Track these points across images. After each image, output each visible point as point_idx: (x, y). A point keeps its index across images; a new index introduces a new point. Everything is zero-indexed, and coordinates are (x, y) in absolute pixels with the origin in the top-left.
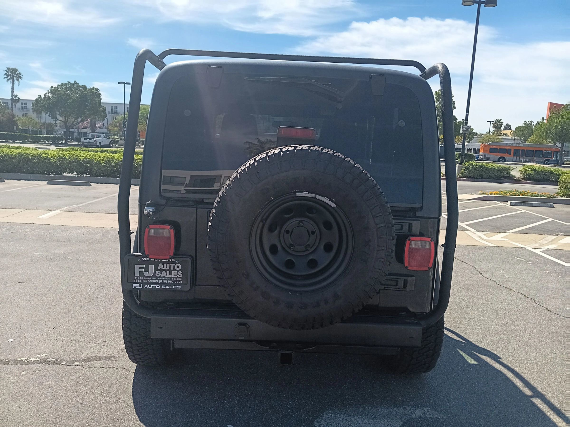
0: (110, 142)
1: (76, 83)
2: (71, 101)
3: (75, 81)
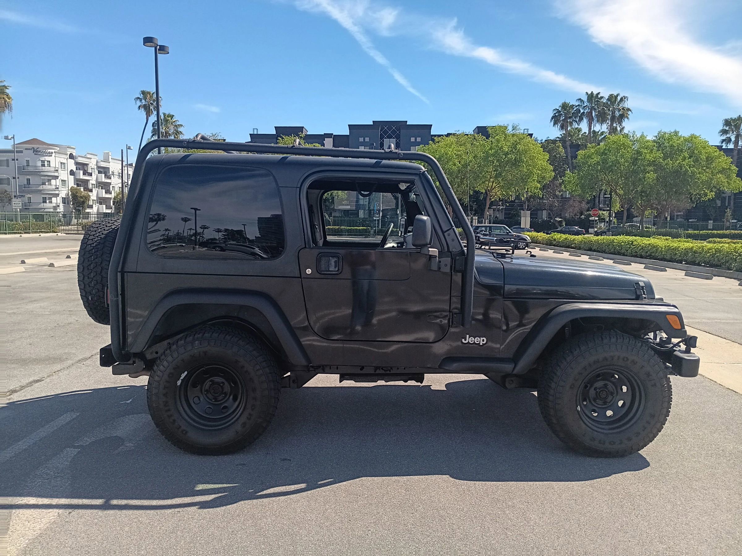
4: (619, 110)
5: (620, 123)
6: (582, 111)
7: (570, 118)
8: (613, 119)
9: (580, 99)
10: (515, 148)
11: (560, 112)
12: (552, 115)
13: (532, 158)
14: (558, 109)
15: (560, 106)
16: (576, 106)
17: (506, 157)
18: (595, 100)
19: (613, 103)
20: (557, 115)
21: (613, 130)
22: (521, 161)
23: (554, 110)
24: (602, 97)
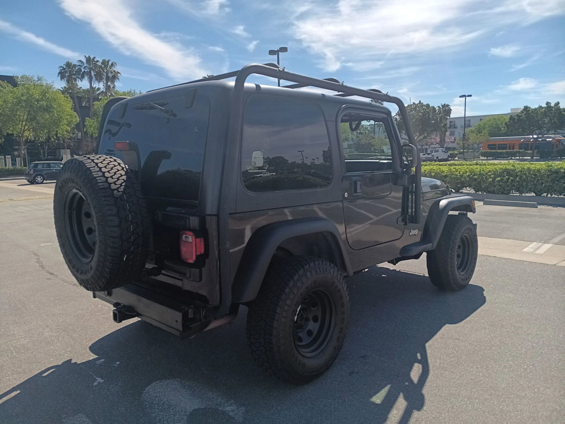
0: (449, 155)
1: (421, 103)
2: (414, 120)
3: (420, 101)
4: (112, 73)
5: (113, 82)
6: (83, 70)
7: (74, 75)
8: (108, 79)
9: (80, 61)
10: (44, 96)
11: (65, 69)
12: (58, 71)
13: (60, 105)
14: (63, 66)
15: (64, 65)
16: (78, 66)
17: (38, 104)
18: (92, 63)
19: (106, 66)
20: (63, 71)
21: (108, 88)
22: (52, 107)
23: (60, 67)
24: (98, 61)
